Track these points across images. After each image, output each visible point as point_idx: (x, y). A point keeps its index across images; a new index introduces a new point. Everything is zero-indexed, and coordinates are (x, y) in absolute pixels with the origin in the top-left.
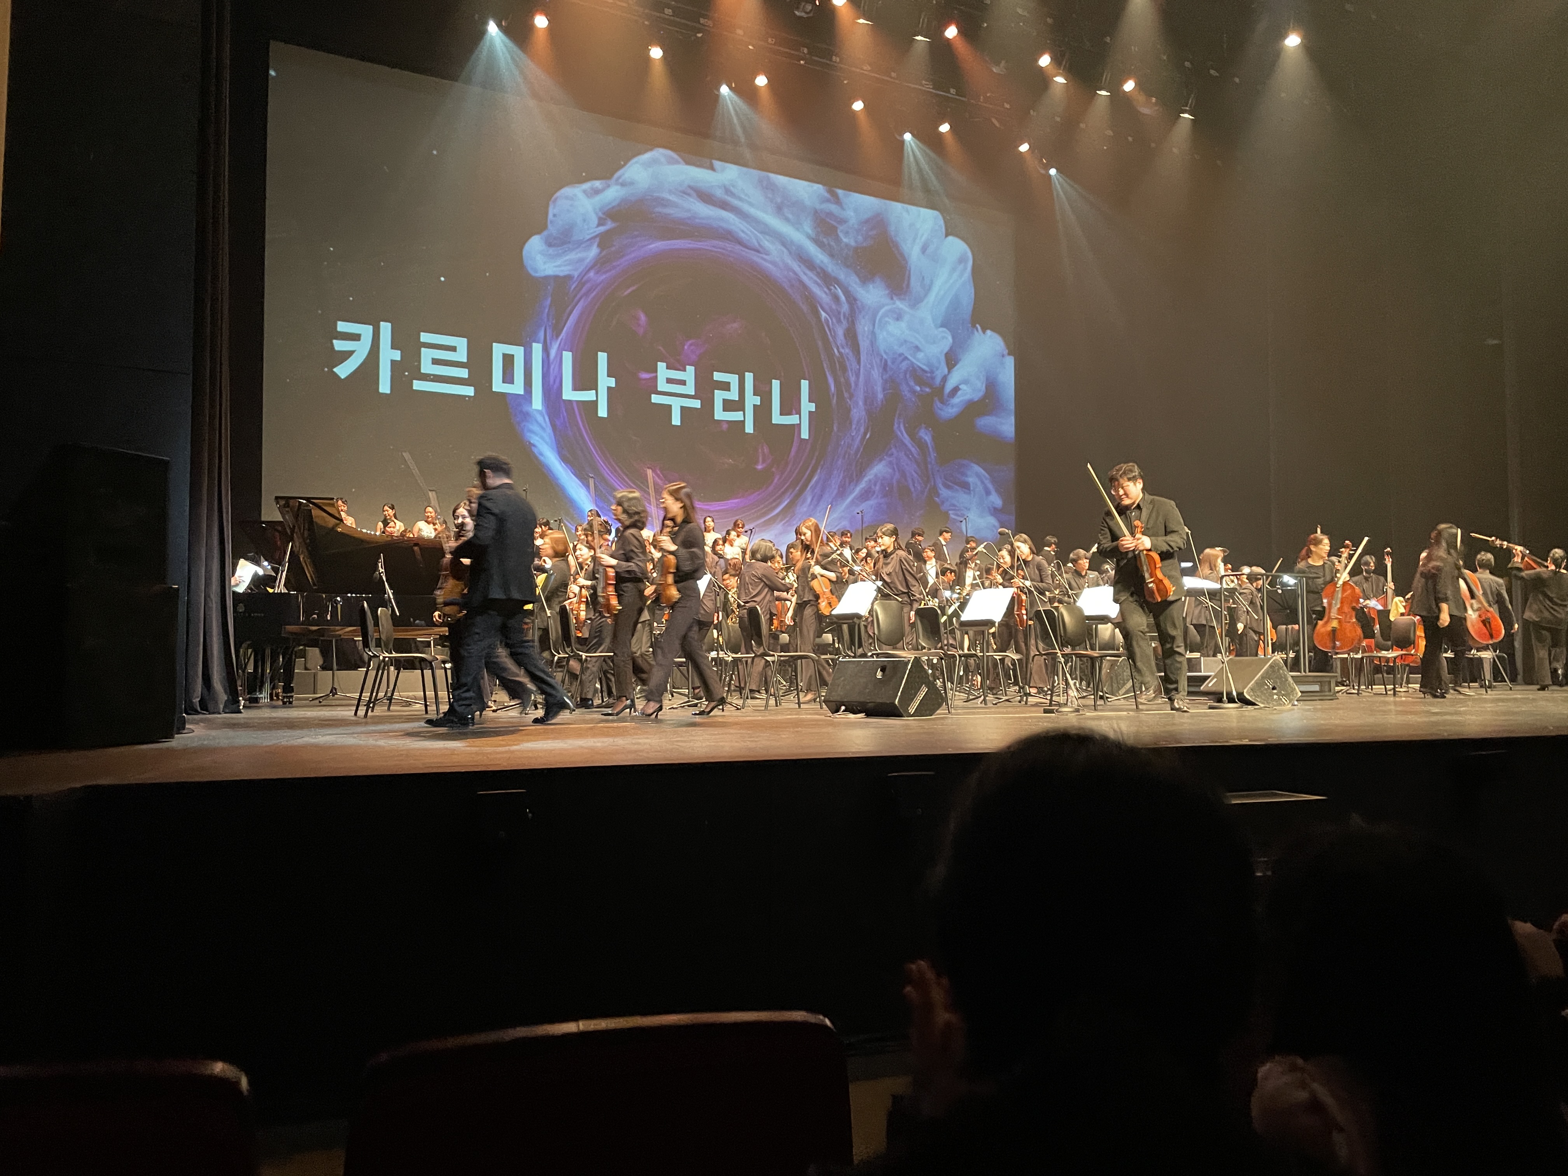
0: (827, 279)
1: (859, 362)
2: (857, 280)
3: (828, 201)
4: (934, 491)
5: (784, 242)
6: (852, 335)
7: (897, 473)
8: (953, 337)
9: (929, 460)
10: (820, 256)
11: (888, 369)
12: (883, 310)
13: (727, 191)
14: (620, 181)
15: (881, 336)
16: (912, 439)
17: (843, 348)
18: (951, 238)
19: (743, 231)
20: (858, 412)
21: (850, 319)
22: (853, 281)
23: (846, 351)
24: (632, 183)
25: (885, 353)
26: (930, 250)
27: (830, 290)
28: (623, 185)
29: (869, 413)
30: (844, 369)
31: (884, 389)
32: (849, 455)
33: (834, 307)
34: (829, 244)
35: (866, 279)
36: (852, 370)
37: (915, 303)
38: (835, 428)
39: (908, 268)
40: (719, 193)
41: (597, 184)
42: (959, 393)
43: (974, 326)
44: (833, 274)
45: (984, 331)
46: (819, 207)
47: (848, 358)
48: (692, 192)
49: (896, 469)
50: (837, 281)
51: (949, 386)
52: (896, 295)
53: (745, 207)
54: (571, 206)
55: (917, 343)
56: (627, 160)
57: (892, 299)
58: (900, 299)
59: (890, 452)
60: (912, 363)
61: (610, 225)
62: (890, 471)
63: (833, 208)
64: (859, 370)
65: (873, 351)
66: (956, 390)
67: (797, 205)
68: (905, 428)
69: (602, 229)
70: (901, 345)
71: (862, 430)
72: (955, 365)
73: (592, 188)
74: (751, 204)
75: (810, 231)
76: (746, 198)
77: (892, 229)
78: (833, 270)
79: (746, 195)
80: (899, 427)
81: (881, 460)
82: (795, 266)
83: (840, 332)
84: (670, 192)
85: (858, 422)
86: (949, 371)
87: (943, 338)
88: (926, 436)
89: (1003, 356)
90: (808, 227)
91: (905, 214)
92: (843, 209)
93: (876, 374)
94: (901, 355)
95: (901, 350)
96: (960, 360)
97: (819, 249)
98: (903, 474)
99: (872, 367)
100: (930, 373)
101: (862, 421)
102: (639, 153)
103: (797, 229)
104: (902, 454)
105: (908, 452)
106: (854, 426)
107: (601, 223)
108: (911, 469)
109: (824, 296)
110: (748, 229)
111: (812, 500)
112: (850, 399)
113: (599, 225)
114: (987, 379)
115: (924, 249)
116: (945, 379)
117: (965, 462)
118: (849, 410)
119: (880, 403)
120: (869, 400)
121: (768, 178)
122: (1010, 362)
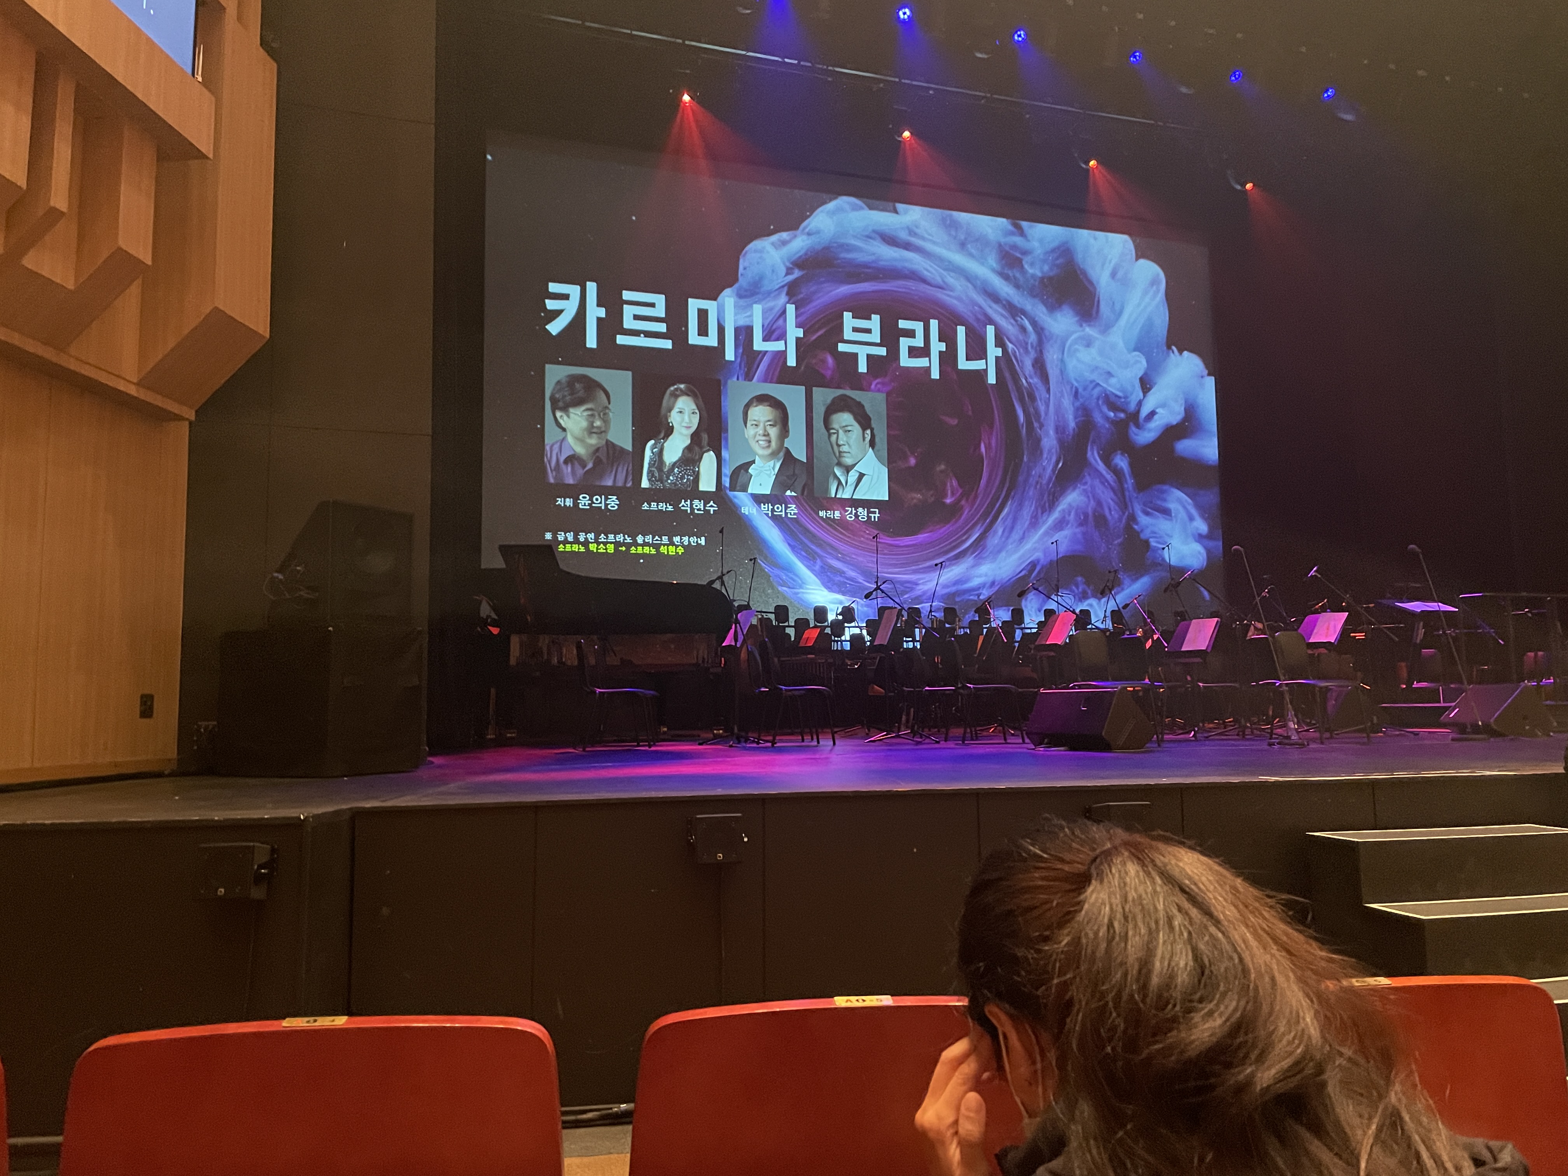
0: (1014, 311)
1: (1048, 391)
2: (1044, 309)
3: (1012, 234)
4: (1133, 518)
5: (969, 277)
6: (1040, 365)
7: (1092, 502)
8: (1147, 362)
9: (1126, 486)
10: (1005, 289)
11: (1079, 397)
12: (1073, 337)
13: (911, 232)
14: (807, 230)
15: (1072, 365)
16: (1106, 465)
17: (1032, 378)
18: (1142, 261)
19: (927, 270)
20: (1049, 441)
21: (1038, 348)
22: (1039, 311)
23: (1035, 381)
24: (818, 232)
25: (1076, 380)
26: (1120, 275)
27: (1016, 321)
28: (809, 234)
29: (1061, 442)
30: (1032, 398)
31: (1075, 418)
32: (1041, 484)
33: (1021, 337)
34: (1014, 276)
35: (1053, 307)
36: (1041, 400)
37: (1106, 329)
38: (1025, 459)
39: (1097, 293)
40: (903, 235)
41: (784, 235)
42: (1156, 417)
43: (1169, 347)
44: (1019, 306)
45: (1181, 352)
46: (1003, 240)
47: (1037, 388)
48: (877, 236)
49: (1091, 497)
50: (1023, 312)
51: (1144, 412)
52: (1086, 321)
53: (928, 246)
54: (761, 258)
55: (1109, 369)
56: (813, 210)
57: (1081, 326)
58: (1089, 326)
59: (1084, 481)
60: (1105, 390)
61: (797, 273)
62: (1085, 499)
63: (1018, 240)
64: (1049, 398)
65: (1063, 379)
66: (1153, 414)
67: (981, 241)
68: (1098, 453)
69: (790, 278)
70: (1093, 371)
71: (1054, 459)
72: (1150, 389)
73: (779, 240)
74: (934, 243)
75: (995, 265)
76: (930, 238)
77: (1079, 257)
78: (1018, 302)
79: (930, 235)
80: (1093, 454)
81: (1074, 489)
82: (980, 300)
83: (1028, 363)
84: (855, 237)
85: (1050, 451)
86: (1144, 396)
87: (1137, 362)
88: (1122, 462)
89: (1202, 377)
90: (992, 260)
91: (1092, 241)
92: (1029, 241)
93: (1067, 403)
94: (1092, 382)
95: (1094, 377)
96: (1155, 384)
97: (1004, 282)
98: (1099, 503)
99: (1062, 396)
100: (1124, 398)
101: (1054, 450)
102: (824, 203)
103: (982, 264)
104: (1097, 482)
105: (1104, 481)
106: (1045, 456)
107: (789, 272)
108: (1107, 497)
109: (1010, 327)
110: (931, 266)
111: (1004, 531)
112: (1041, 429)
113: (787, 274)
114: (1186, 402)
115: (1113, 275)
116: (1140, 404)
117: (1165, 487)
118: (1039, 440)
119: (1071, 431)
120: (1060, 429)
121: (951, 216)
122: (1210, 383)
